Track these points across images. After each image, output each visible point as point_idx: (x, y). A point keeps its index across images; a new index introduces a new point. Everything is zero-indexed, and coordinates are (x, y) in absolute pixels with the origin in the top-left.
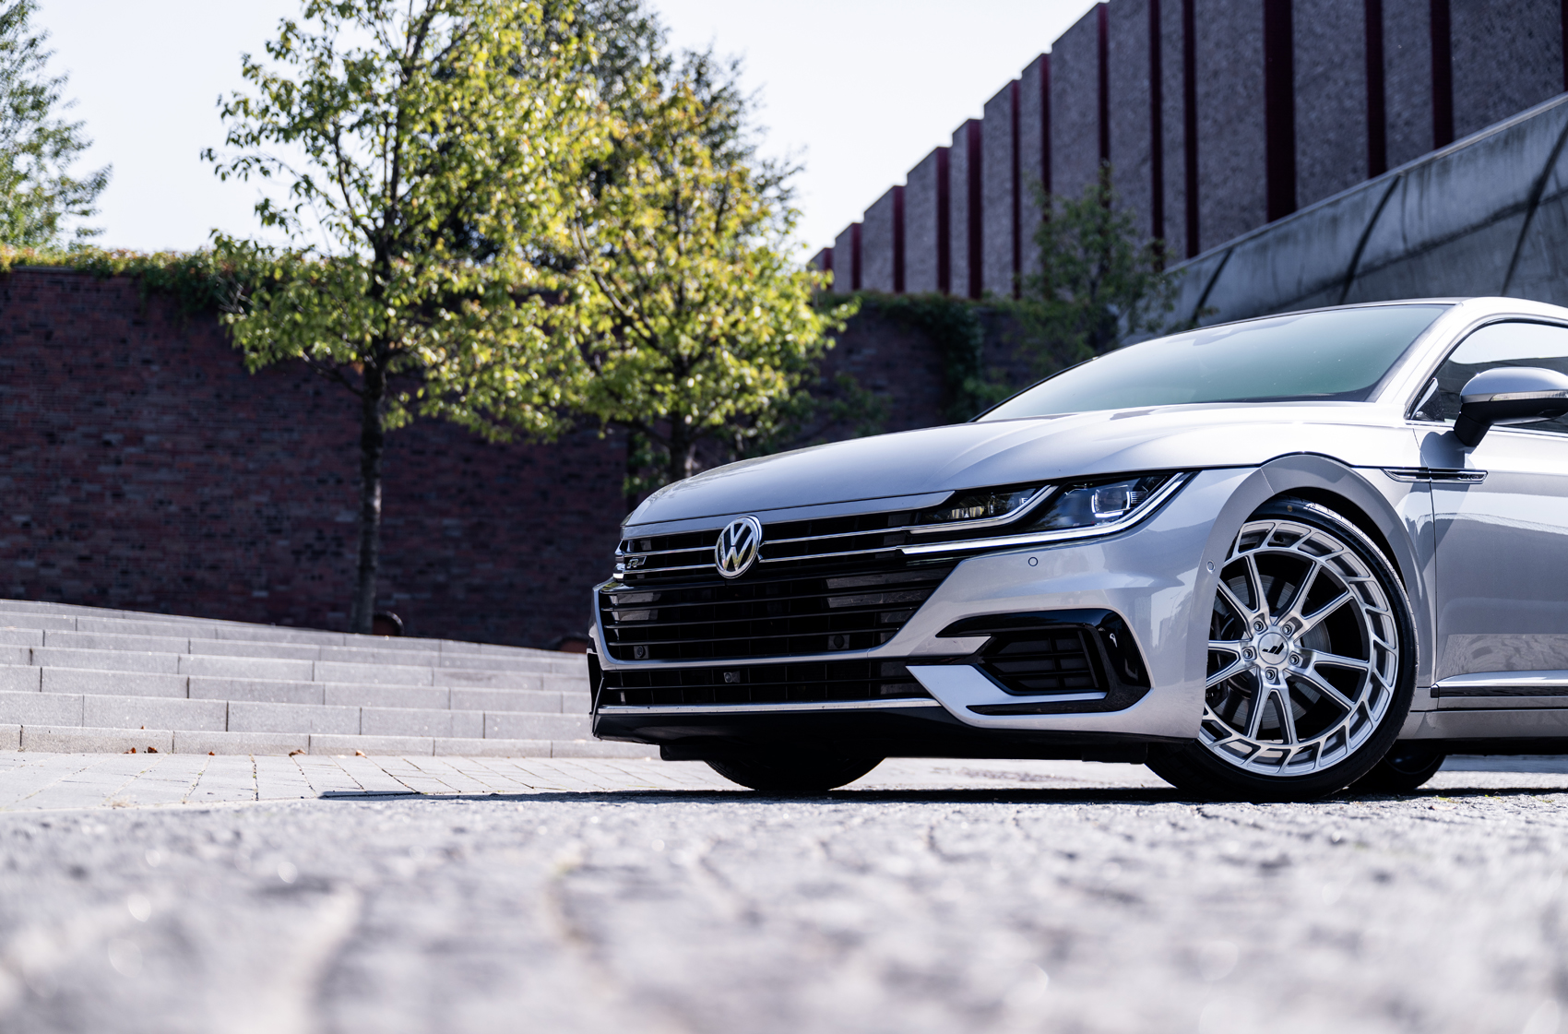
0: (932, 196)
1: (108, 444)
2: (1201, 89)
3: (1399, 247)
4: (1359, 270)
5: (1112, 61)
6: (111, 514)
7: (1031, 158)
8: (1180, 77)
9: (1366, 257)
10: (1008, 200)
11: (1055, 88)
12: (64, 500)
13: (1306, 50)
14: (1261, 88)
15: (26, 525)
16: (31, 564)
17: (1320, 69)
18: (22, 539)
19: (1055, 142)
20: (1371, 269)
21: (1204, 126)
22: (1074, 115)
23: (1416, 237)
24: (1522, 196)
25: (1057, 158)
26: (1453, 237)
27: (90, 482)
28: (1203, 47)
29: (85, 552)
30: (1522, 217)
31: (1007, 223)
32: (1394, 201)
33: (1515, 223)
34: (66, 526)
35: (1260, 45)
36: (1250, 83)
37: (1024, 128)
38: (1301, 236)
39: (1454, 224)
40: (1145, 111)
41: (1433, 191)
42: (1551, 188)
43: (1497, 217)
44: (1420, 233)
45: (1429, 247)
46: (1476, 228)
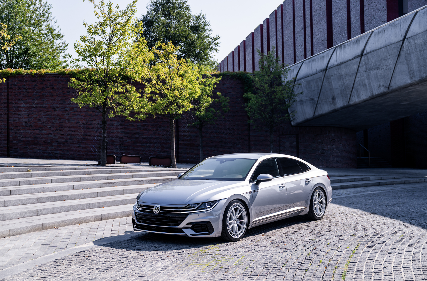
0: (260, 35)
1: (66, 110)
2: (313, 14)
3: (336, 63)
4: (328, 68)
5: (295, 6)
6: (68, 125)
7: (279, 28)
8: (309, 10)
9: (329, 65)
10: (275, 37)
11: (284, 12)
12: (58, 122)
13: (335, 6)
14: (326, 14)
15: (50, 128)
16: (52, 136)
17: (337, 10)
18: (50, 131)
19: (284, 24)
20: (330, 68)
21: (314, 22)
22: (288, 18)
23: (339, 61)
24: (360, 54)
25: (284, 28)
26: (346, 62)
27: (63, 118)
28: (314, 4)
29: (63, 133)
30: (360, 58)
31: (275, 42)
32: (335, 53)
33: (358, 59)
34: (58, 128)
35: (325, 4)
36: (323, 13)
37: (278, 21)
38: (317, 60)
39: (346, 59)
40: (302, 18)
41: (342, 51)
42: (365, 52)
43: (355, 58)
45: (342, 63)
46: (351, 60)
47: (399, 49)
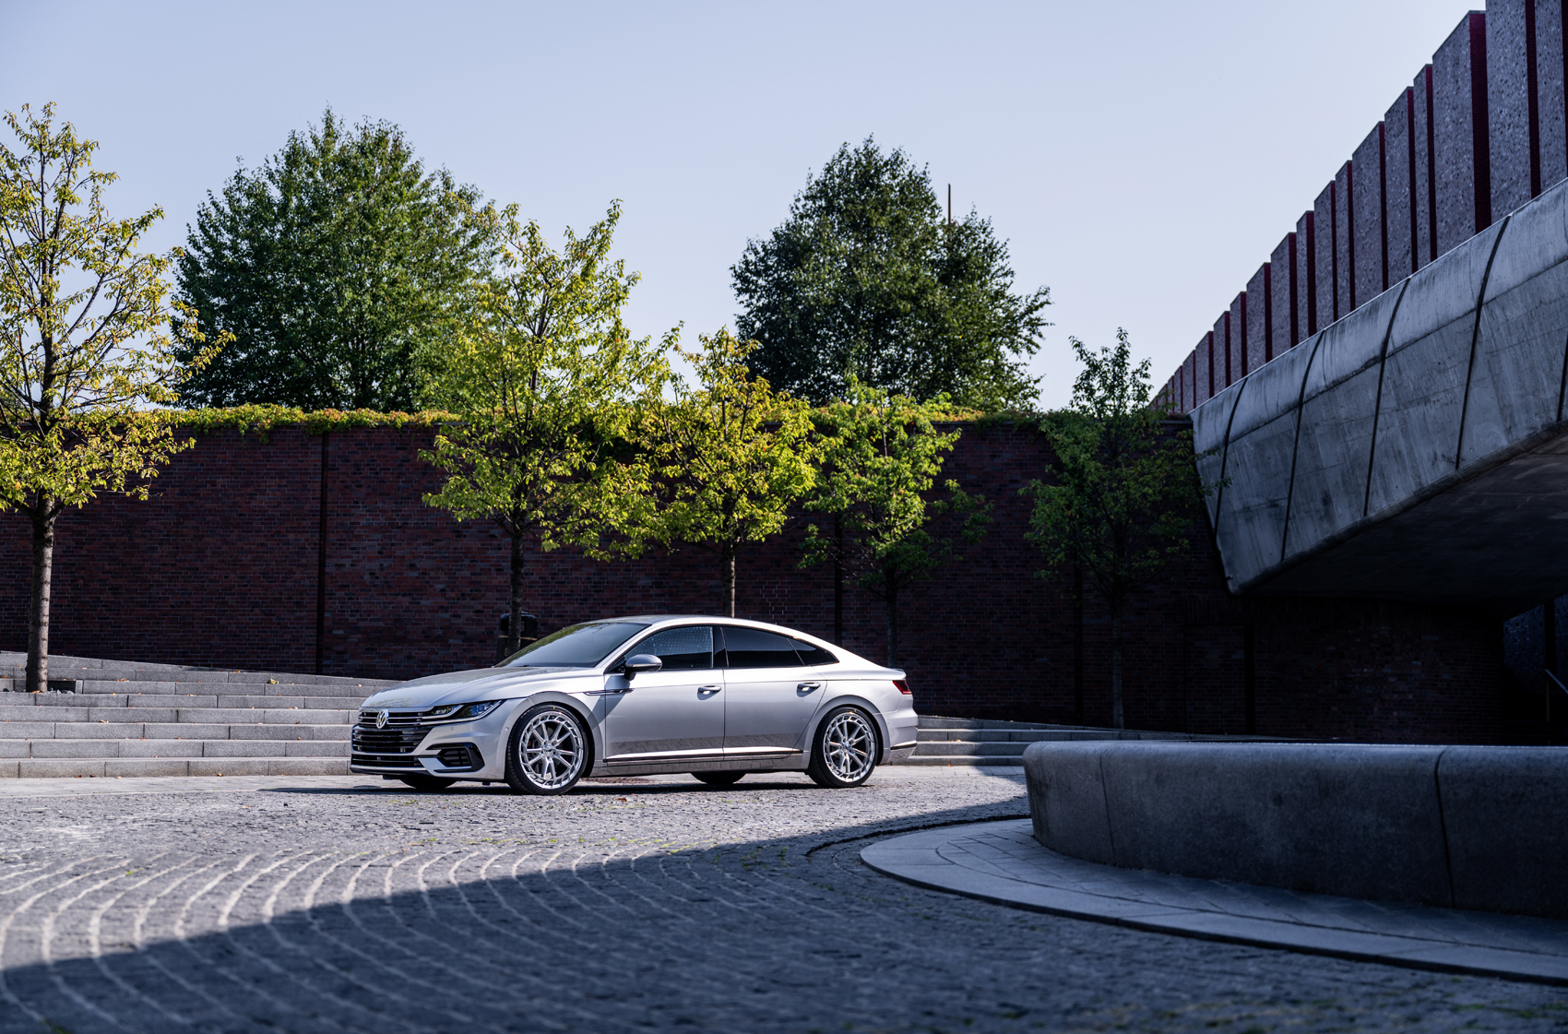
0: (1287, 272)
1: (493, 536)
2: (1438, 197)
3: (1323, 384)
4: (1305, 399)
5: (1388, 169)
6: (495, 582)
7: (1343, 247)
8: (1427, 185)
9: (1307, 390)
10: (1331, 280)
11: (1356, 189)
12: (467, 573)
13: (1497, 169)
14: (1472, 198)
15: (443, 590)
16: (447, 615)
17: (1505, 185)
18: (442, 601)
19: (1356, 235)
20: (1311, 399)
21: (1441, 226)
22: (1366, 213)
23: (1331, 377)
24: (1378, 353)
25: (1358, 248)
26: (1347, 378)
27: (482, 561)
28: (1439, 163)
29: (480, 608)
30: (1378, 366)
31: (1330, 297)
32: (1317, 353)
33: (1375, 370)
34: (467, 590)
35: (1471, 163)
36: (1465, 194)
37: (1338, 223)
38: (1278, 372)
39: (1347, 370)
40: (1407, 211)
41: (1337, 345)
42: (1390, 348)
43: (1367, 366)
44: (1332, 375)
45: (1336, 384)
46: (1358, 372)
47: (1470, 338)
